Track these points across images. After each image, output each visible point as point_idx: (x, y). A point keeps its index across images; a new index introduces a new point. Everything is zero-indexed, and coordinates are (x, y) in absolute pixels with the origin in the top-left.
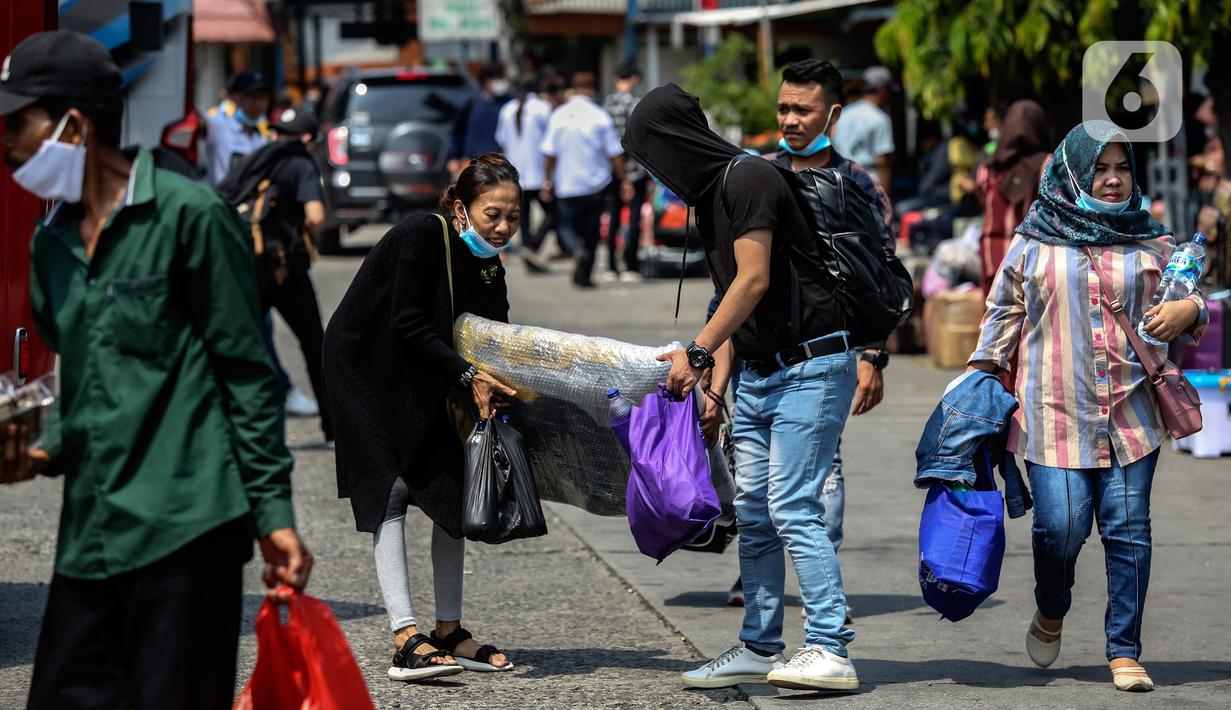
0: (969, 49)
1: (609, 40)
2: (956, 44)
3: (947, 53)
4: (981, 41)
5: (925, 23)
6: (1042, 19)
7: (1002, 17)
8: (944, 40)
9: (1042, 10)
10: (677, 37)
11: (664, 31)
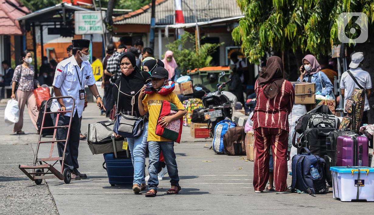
0: (266, 37)
1: (145, 34)
2: (261, 35)
3: (258, 39)
4: (271, 34)
5: (250, 27)
6: (294, 25)
7: (279, 24)
8: (257, 34)
9: (295, 22)
10: (167, 33)
11: (163, 31)
